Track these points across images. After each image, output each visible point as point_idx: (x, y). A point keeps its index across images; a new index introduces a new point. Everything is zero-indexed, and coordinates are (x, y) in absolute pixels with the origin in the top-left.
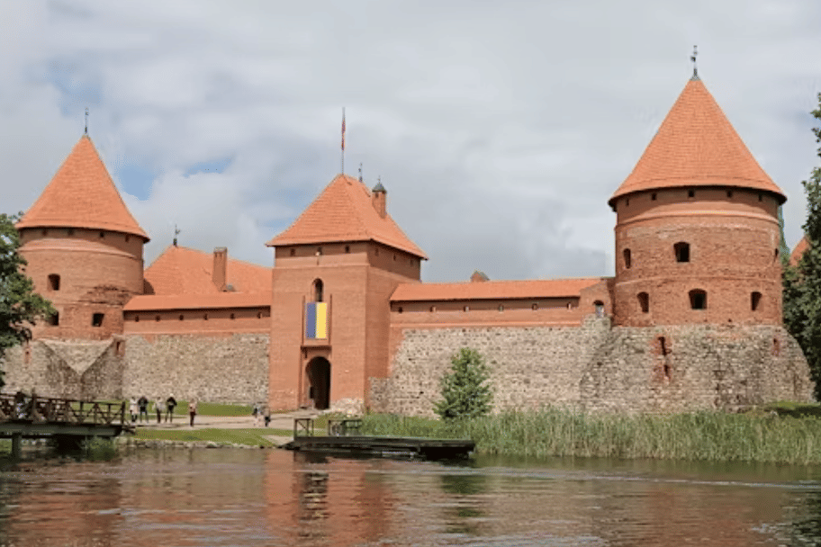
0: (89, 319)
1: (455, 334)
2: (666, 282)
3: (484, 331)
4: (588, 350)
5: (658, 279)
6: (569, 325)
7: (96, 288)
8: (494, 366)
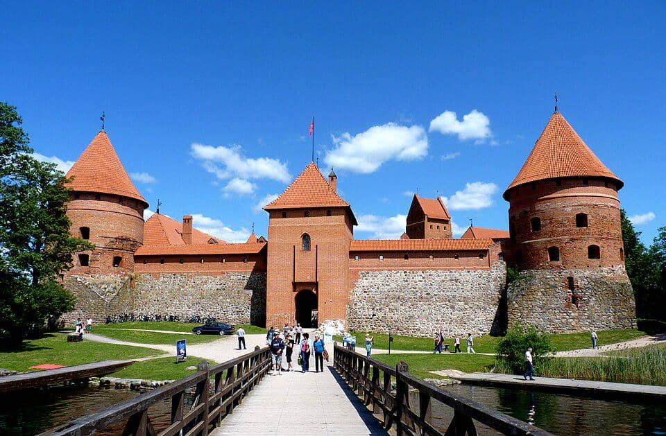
0: (111, 261)
1: (399, 274)
2: (572, 240)
3: (420, 273)
4: (496, 286)
5: (566, 238)
6: (482, 269)
7: (116, 238)
8: (429, 296)
